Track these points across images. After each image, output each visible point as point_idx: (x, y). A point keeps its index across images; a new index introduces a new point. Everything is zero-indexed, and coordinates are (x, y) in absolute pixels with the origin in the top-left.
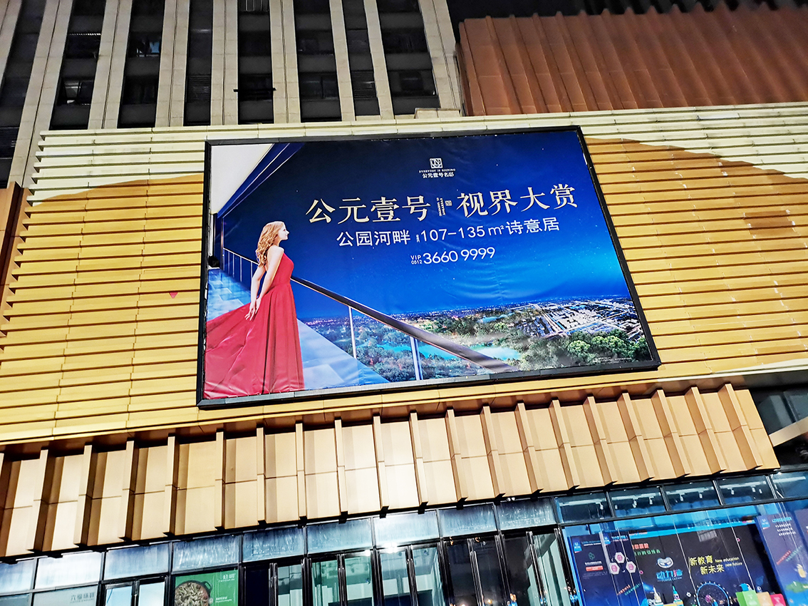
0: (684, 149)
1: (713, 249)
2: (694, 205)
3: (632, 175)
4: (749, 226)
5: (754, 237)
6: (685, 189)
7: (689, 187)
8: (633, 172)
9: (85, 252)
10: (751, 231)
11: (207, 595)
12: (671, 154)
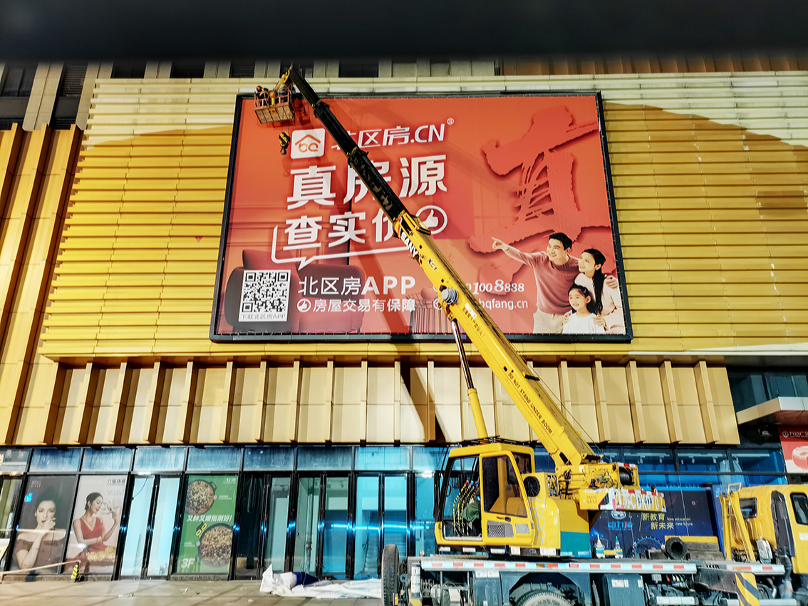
0: (708, 119)
1: (715, 227)
2: (705, 180)
3: (648, 145)
4: (759, 205)
5: (762, 218)
6: (700, 163)
7: (704, 161)
8: (649, 142)
9: (128, 196)
10: (761, 211)
11: (212, 492)
12: (693, 124)
